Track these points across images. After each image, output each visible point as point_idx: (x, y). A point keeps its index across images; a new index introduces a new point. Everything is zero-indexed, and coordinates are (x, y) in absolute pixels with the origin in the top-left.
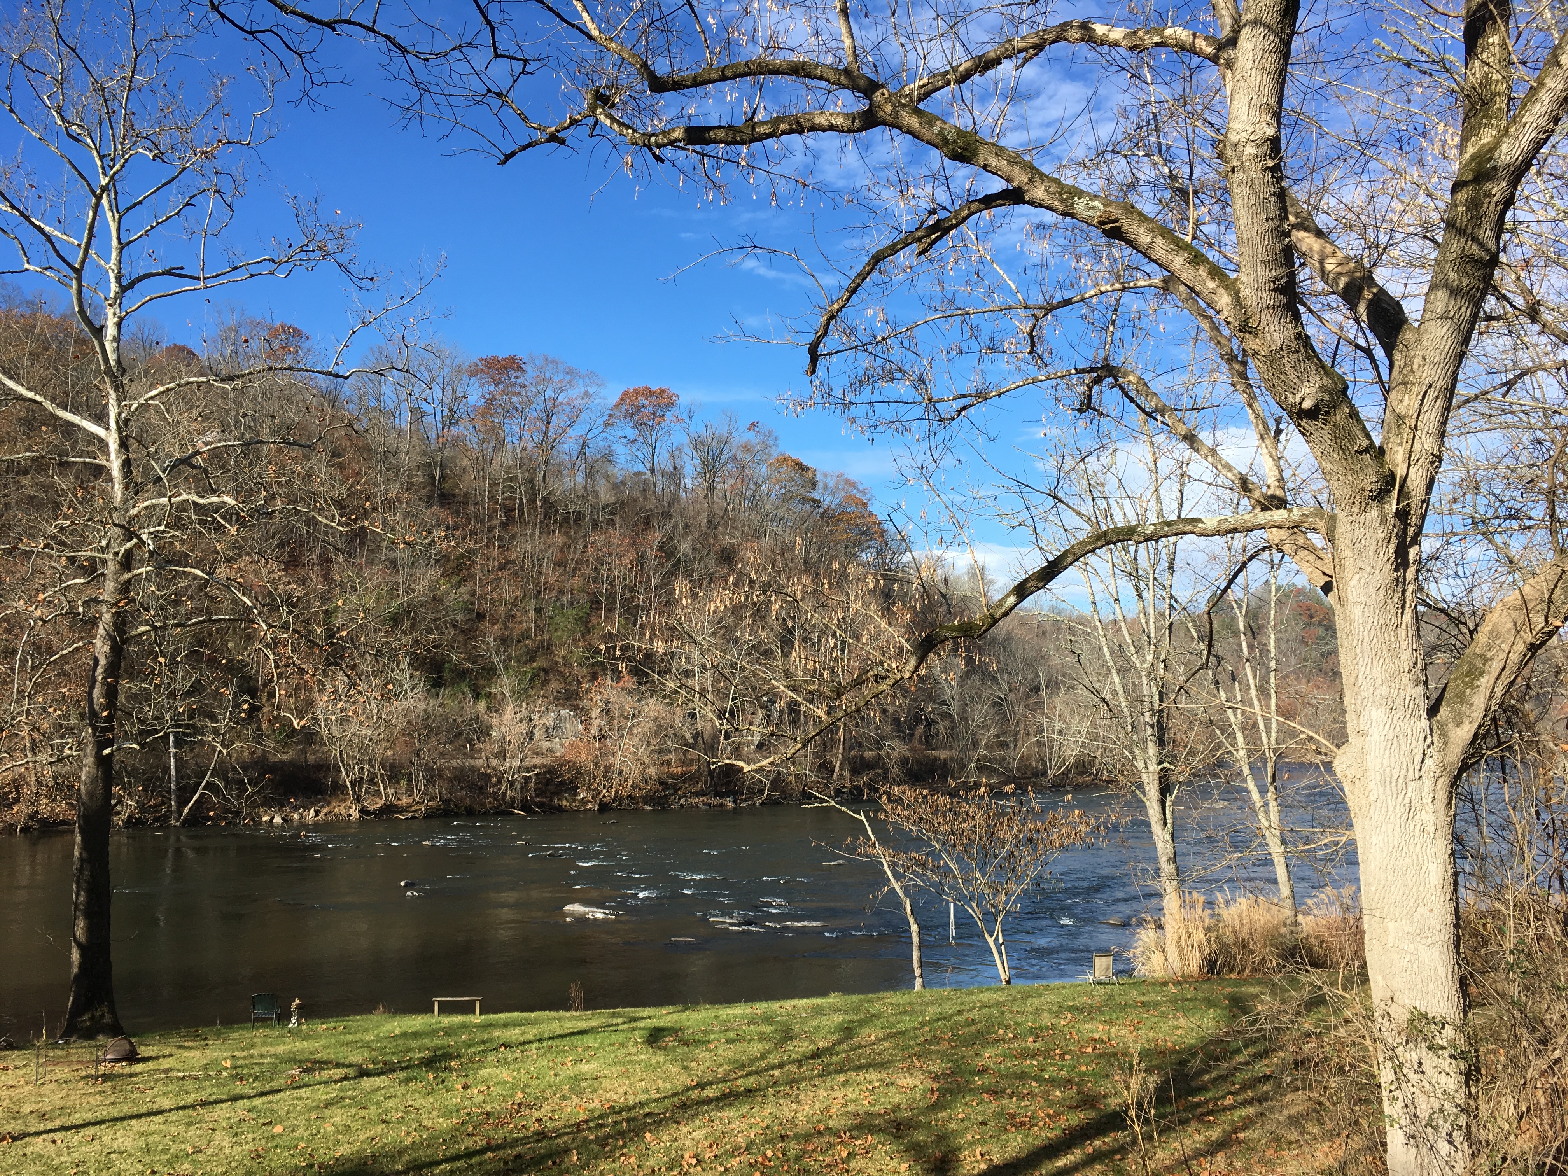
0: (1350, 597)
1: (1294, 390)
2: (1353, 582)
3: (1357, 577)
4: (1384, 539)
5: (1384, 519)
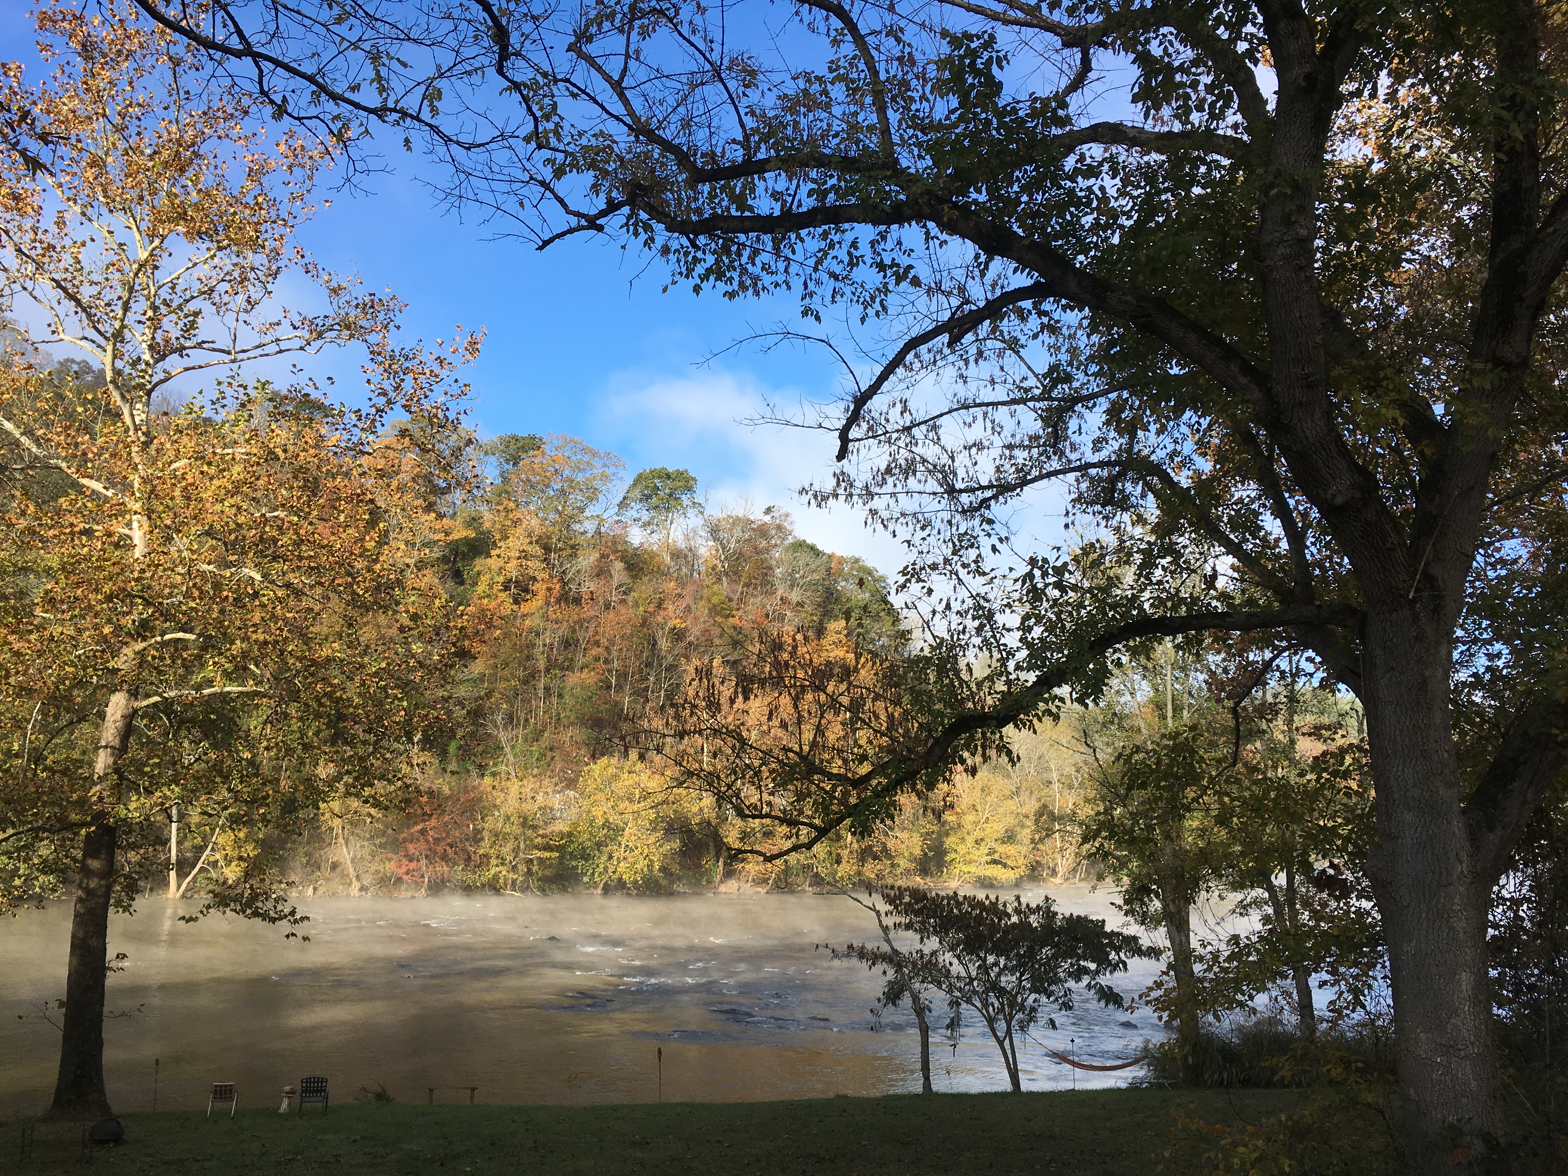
1: (1326, 487)
4: (1416, 638)
5: (1416, 618)
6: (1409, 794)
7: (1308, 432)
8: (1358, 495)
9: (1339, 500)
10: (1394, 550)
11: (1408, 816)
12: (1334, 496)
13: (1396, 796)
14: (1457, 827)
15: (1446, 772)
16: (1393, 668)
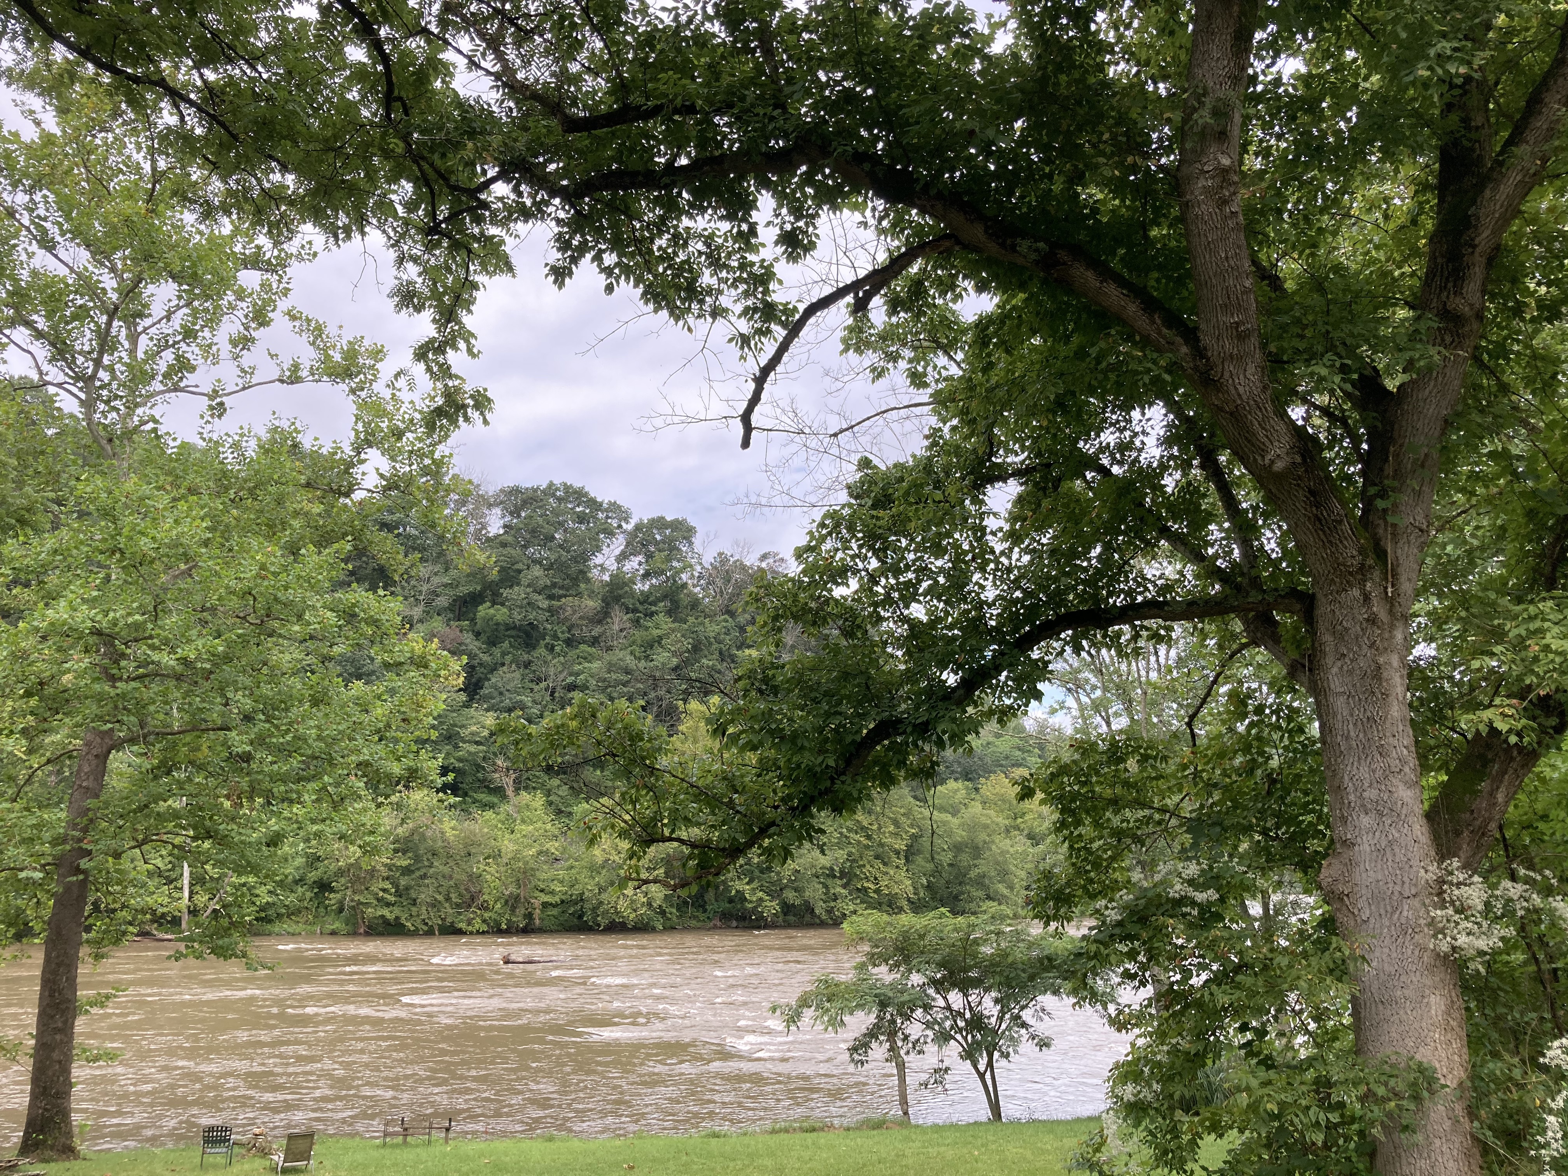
0: (1332, 686)
1: (1263, 452)
2: (1335, 670)
3: (1339, 664)
4: (1367, 620)
5: (1367, 598)
6: (1365, 794)
7: (1241, 389)
8: (1298, 459)
9: (1279, 466)
10: (1340, 522)
11: (1366, 821)
12: (1272, 462)
13: (1352, 797)
14: (1419, 830)
15: (1407, 769)
16: (1343, 655)
